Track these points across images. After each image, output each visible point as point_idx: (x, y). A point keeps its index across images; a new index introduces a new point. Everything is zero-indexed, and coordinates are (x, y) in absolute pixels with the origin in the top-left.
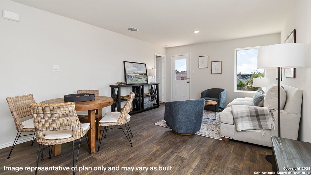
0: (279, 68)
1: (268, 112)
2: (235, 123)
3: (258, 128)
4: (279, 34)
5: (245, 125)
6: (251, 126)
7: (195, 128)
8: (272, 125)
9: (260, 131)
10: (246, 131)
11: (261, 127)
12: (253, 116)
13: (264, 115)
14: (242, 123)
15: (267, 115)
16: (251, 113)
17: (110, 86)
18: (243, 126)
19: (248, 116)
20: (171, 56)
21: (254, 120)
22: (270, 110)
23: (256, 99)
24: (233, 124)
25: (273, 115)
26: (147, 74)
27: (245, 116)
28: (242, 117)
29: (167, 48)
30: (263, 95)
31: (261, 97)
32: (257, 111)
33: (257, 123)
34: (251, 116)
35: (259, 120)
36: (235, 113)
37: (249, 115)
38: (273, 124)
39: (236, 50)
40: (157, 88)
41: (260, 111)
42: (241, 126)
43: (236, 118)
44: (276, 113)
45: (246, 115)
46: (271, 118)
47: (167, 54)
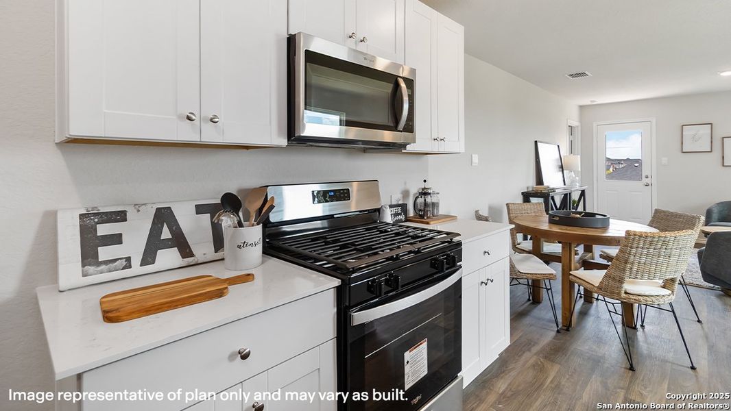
17: (523, 193)
20: (595, 124)
26: (562, 167)
29: (582, 106)
40: (582, 195)
47: (581, 121)
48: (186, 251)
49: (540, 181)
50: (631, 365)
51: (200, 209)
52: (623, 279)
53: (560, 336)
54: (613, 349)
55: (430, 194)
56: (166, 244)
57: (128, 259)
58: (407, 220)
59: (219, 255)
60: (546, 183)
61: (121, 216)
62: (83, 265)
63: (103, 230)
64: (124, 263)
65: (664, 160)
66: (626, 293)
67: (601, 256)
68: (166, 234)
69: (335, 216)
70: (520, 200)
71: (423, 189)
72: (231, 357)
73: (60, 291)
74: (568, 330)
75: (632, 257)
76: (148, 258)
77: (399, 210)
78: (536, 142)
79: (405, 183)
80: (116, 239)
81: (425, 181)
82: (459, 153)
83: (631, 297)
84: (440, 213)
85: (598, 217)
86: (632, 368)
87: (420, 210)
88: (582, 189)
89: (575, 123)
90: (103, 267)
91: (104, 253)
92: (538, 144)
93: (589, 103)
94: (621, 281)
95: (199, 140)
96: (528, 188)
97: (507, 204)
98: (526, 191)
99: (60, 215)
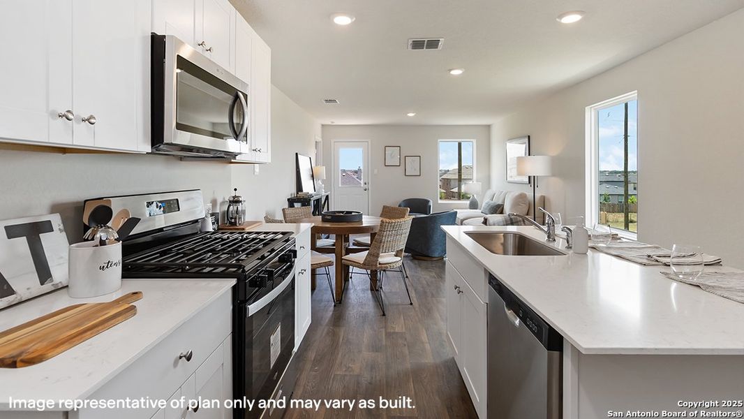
4: (488, 126)
20: (332, 142)
26: (313, 176)
29: (323, 125)
39: (438, 140)
40: (326, 200)
47: (322, 137)
49: (299, 187)
50: (384, 312)
51: (12, 232)
52: (378, 254)
53: (337, 309)
54: (370, 307)
55: (241, 201)
58: (219, 229)
59: (47, 287)
60: (305, 190)
65: (376, 171)
66: (380, 264)
67: (354, 244)
69: (164, 229)
70: (286, 206)
71: (234, 197)
74: (340, 303)
75: (384, 238)
78: (297, 154)
81: (235, 190)
82: (265, 163)
83: (383, 266)
84: (246, 220)
85: (353, 214)
86: (384, 315)
87: (232, 218)
88: (327, 194)
89: (319, 139)
92: (299, 156)
93: (330, 123)
94: (378, 256)
95: (71, 143)
96: (291, 195)
98: (289, 197)
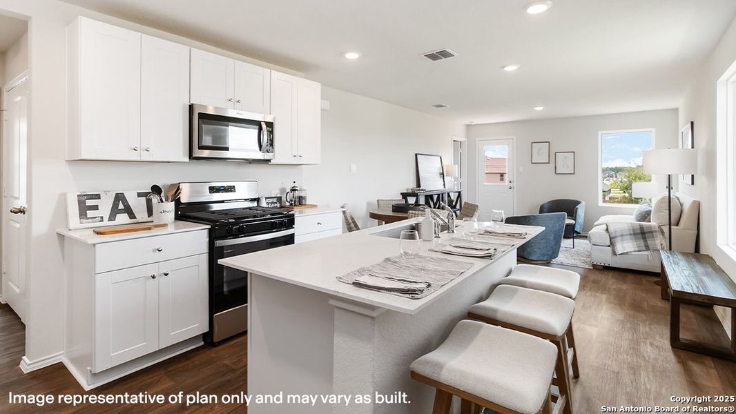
0: (669, 175)
1: (657, 229)
2: (612, 244)
3: (644, 249)
4: (676, 110)
5: (627, 246)
6: (634, 247)
7: (553, 252)
8: (661, 245)
9: (646, 253)
10: (626, 253)
11: (647, 248)
12: (638, 234)
13: (652, 232)
14: (622, 243)
15: (656, 231)
16: (634, 230)
17: (401, 194)
18: (623, 247)
19: (630, 235)
20: (477, 140)
21: (639, 239)
22: (660, 227)
23: (640, 214)
24: (609, 246)
25: (662, 232)
26: (443, 174)
27: (627, 235)
28: (622, 235)
29: (468, 125)
30: (650, 208)
31: (647, 211)
32: (642, 228)
33: (642, 243)
34: (634, 234)
35: (644, 239)
36: (613, 231)
37: (632, 232)
38: (663, 243)
39: (600, 133)
40: (459, 196)
41: (646, 227)
42: (620, 247)
43: (614, 238)
44: (666, 229)
45: (628, 233)
46: (661, 236)
47: (467, 137)
48: (132, 215)
49: (419, 184)
51: (140, 195)
55: (297, 190)
56: (121, 212)
57: (102, 217)
58: (281, 207)
59: (150, 219)
60: (425, 186)
61: (98, 197)
62: (80, 219)
63: (89, 203)
64: (100, 219)
65: (521, 169)
68: (121, 206)
69: (225, 202)
70: (399, 197)
71: (293, 187)
72: (154, 251)
73: (70, 230)
76: (112, 217)
77: (275, 200)
78: (416, 154)
79: (283, 184)
80: (96, 208)
81: (295, 182)
84: (307, 203)
87: (291, 201)
89: (460, 138)
90: (90, 220)
91: (90, 214)
92: (418, 156)
95: (139, 159)
96: (408, 190)
97: (378, 201)
98: (405, 192)
99: (68, 195)
